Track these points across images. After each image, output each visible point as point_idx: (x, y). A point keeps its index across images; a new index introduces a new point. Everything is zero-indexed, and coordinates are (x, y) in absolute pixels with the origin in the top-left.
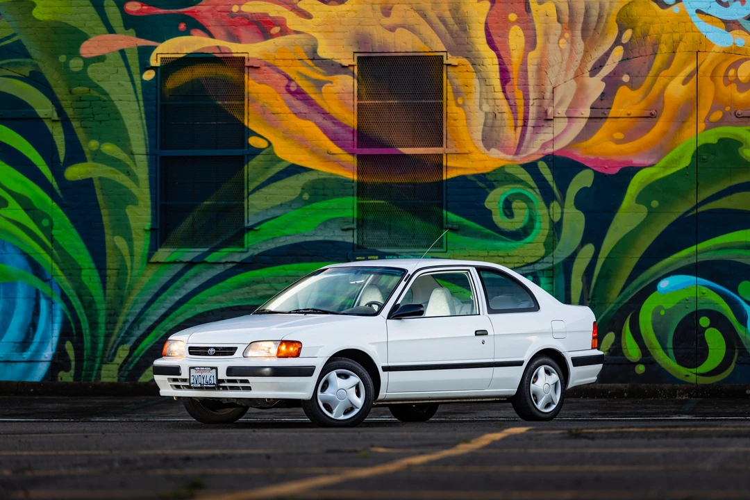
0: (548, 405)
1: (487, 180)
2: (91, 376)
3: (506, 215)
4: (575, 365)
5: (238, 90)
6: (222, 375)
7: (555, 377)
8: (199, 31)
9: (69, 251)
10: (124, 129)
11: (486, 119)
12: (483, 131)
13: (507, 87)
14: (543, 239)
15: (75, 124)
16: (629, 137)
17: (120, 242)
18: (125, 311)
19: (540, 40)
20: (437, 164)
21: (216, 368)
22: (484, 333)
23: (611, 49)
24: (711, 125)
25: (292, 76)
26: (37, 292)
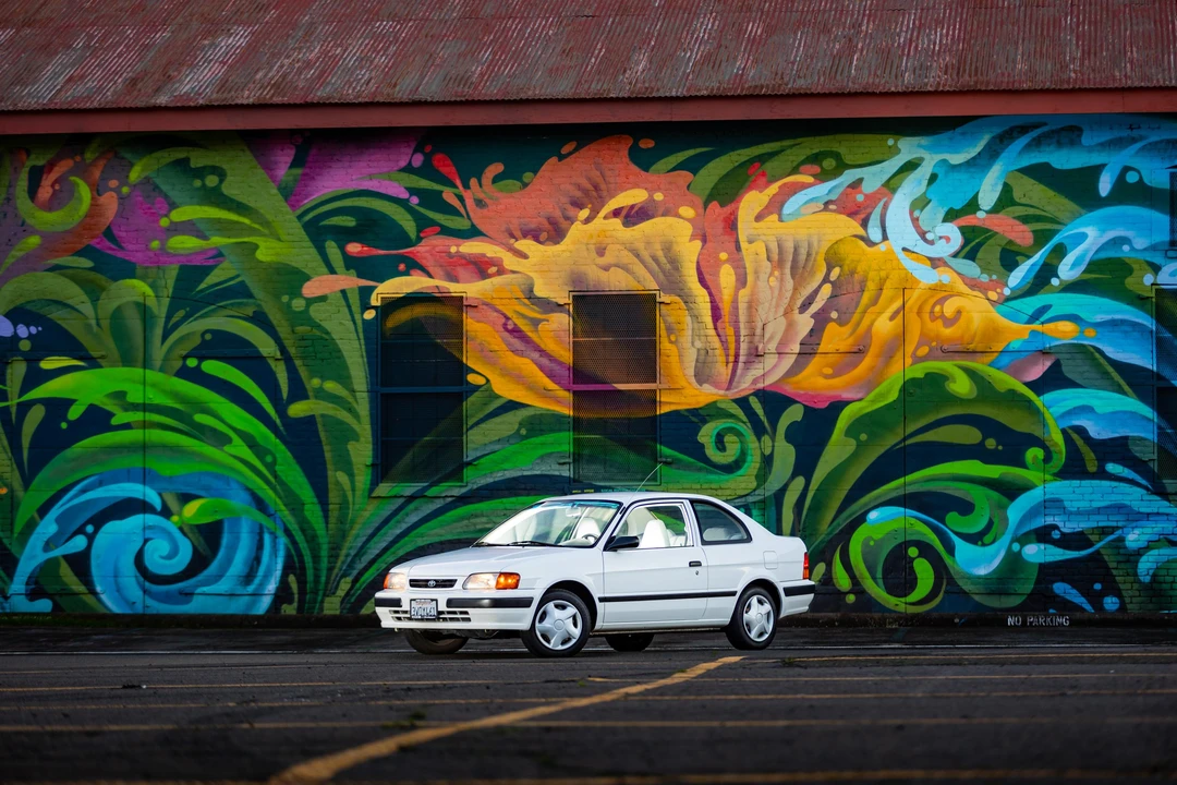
0: (761, 635)
1: (700, 415)
2: (314, 608)
3: (718, 449)
4: (786, 595)
5: (456, 329)
6: (443, 607)
7: (767, 607)
8: (419, 271)
9: (293, 486)
10: (346, 368)
11: (698, 355)
12: (696, 367)
13: (718, 324)
14: (755, 472)
15: (298, 363)
16: (837, 373)
17: (342, 477)
18: (347, 545)
19: (750, 278)
20: (651, 400)
21: (436, 600)
22: (698, 564)
23: (820, 287)
24: (917, 360)
25: (509, 314)
26: (261, 527)
